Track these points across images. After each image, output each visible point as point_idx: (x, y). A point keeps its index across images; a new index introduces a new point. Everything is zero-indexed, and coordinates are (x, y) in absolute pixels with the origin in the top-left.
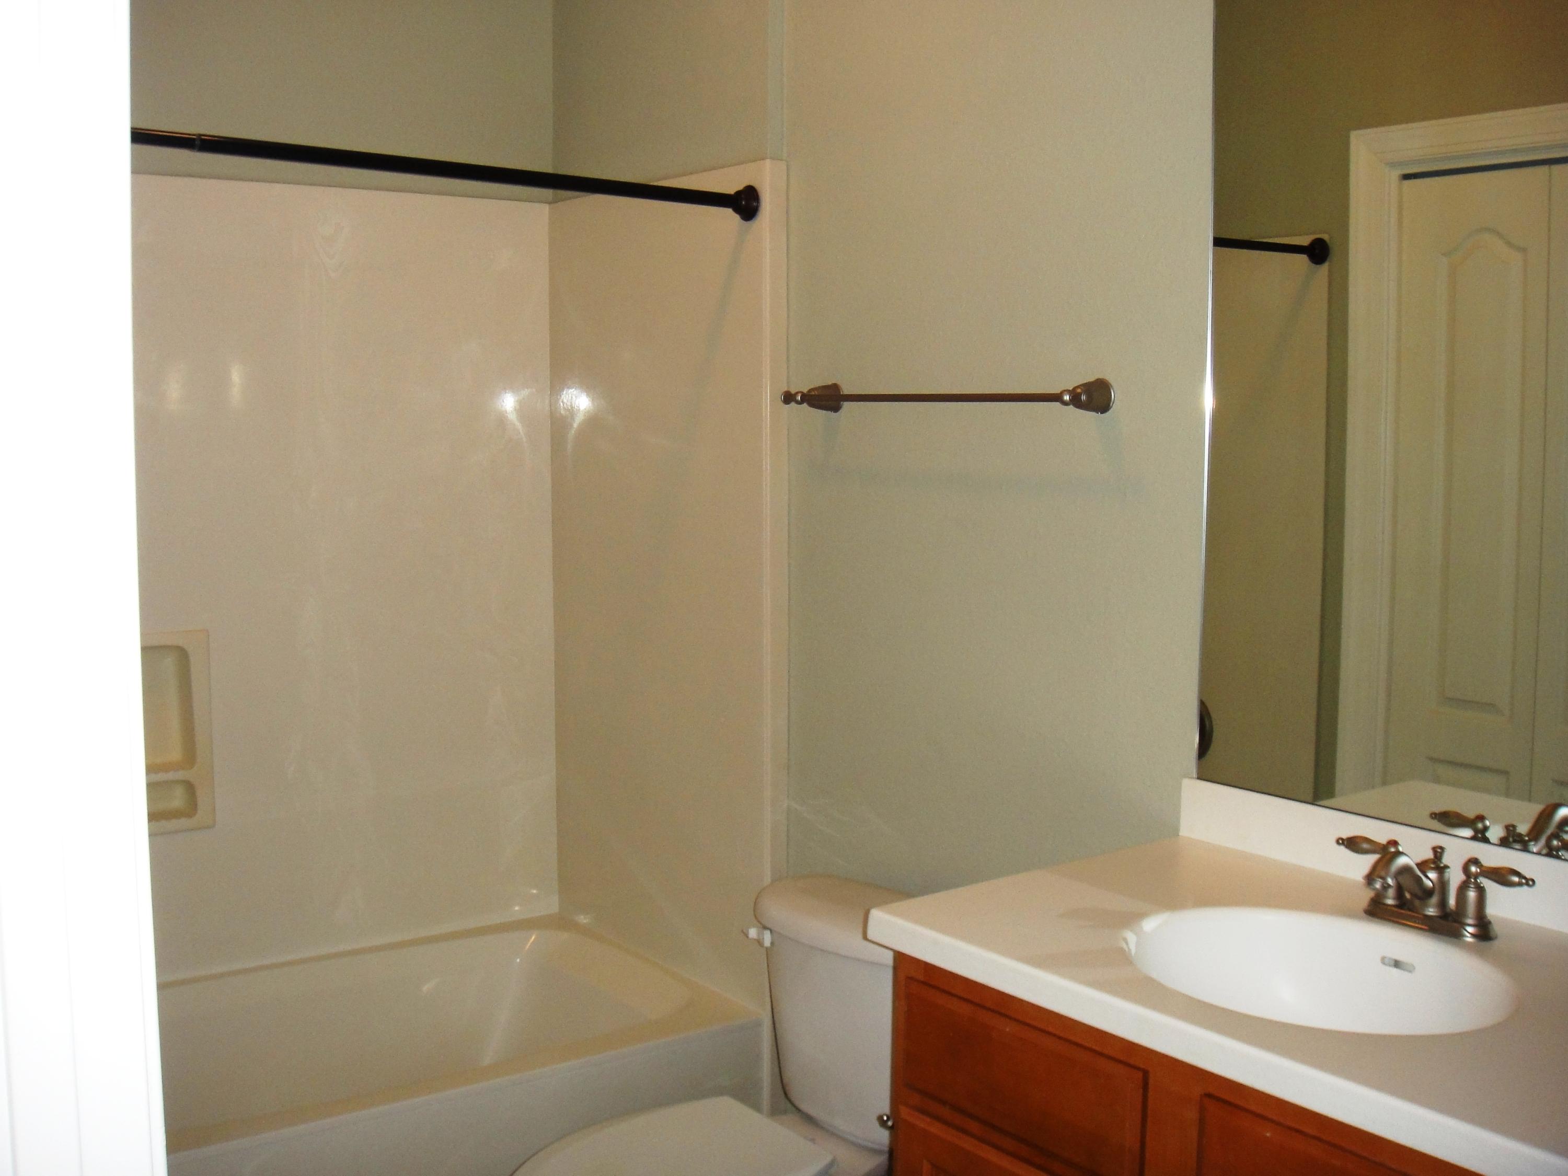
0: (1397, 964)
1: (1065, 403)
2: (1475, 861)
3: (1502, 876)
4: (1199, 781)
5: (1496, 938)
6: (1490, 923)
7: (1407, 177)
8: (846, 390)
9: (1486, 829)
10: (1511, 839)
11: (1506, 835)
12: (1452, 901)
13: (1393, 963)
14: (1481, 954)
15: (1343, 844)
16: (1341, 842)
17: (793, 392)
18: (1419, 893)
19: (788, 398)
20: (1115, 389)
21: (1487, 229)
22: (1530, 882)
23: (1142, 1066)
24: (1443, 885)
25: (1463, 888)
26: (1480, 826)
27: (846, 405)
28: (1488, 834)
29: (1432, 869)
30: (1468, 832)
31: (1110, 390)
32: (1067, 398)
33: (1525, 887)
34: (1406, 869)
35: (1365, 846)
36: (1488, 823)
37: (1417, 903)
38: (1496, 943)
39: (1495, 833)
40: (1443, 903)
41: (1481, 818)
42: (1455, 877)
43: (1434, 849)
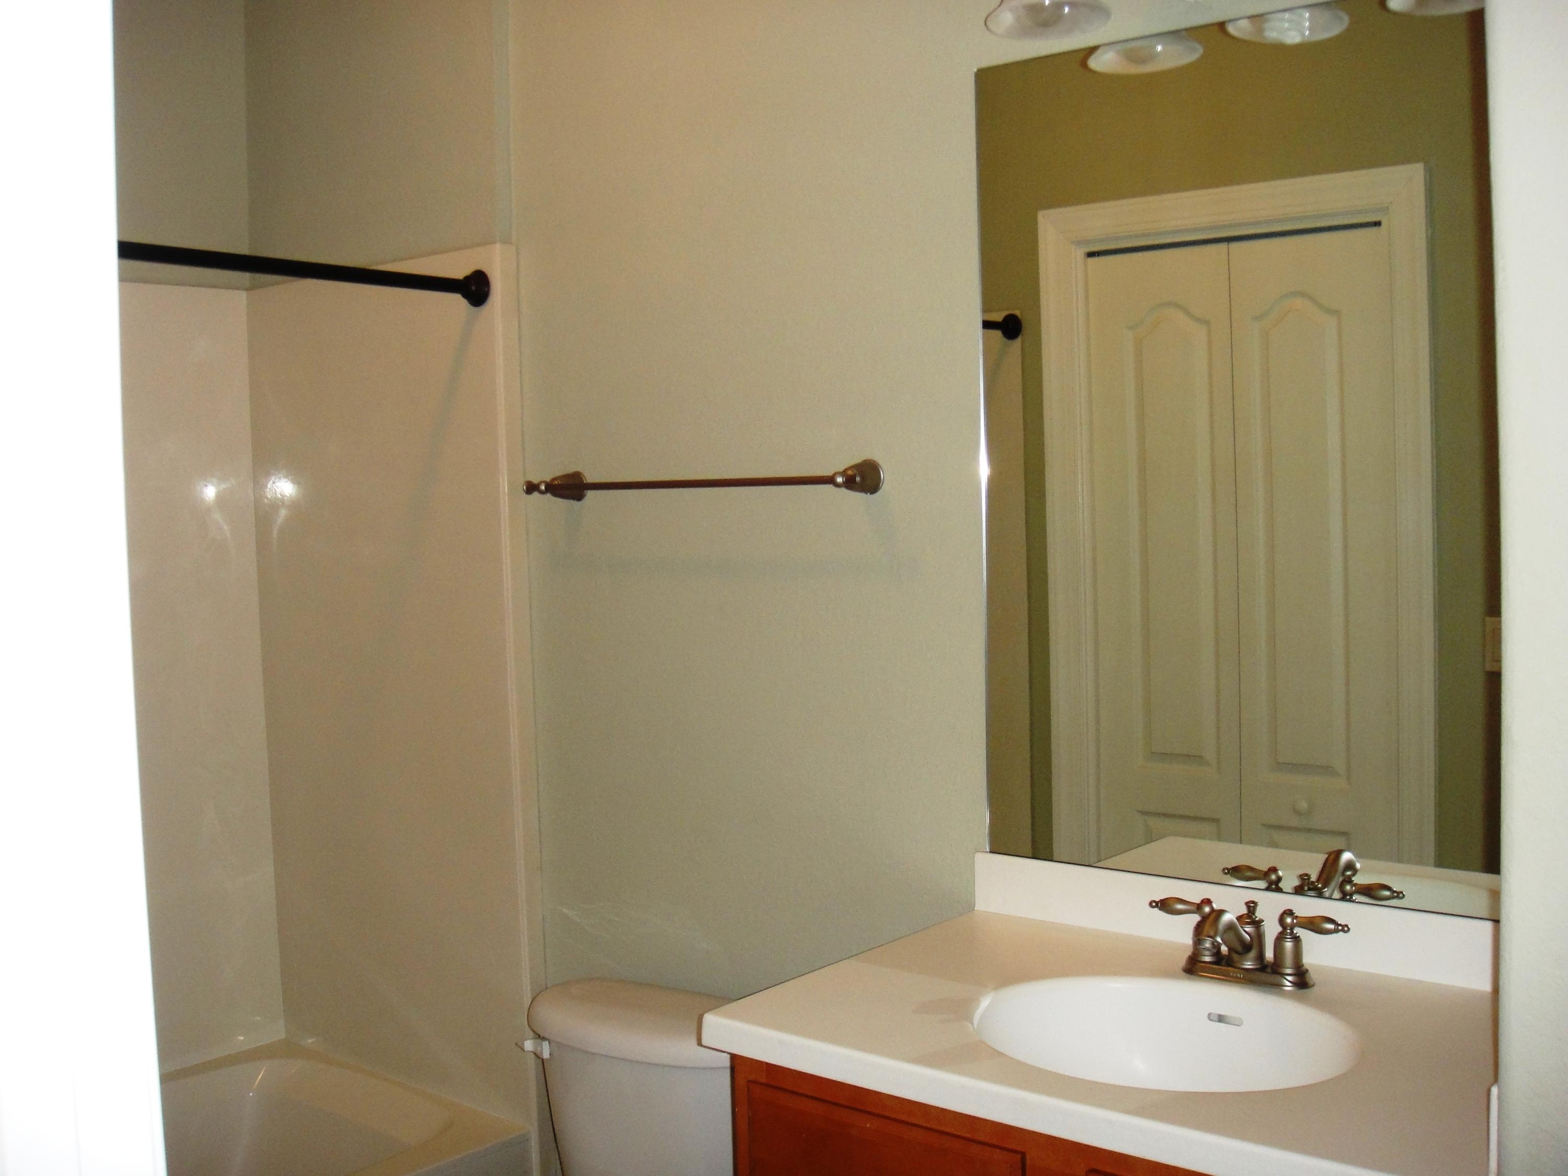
0: (1221, 1019)
1: (837, 485)
2: (1290, 913)
3: (1315, 925)
4: (991, 855)
5: (1313, 985)
6: (1307, 971)
7: (1091, 255)
8: (590, 478)
9: (1279, 879)
10: (1306, 888)
11: (1301, 883)
12: (1269, 954)
13: (1216, 1018)
14: (1301, 1000)
15: (1157, 906)
16: (1156, 904)
17: (536, 481)
18: (1239, 948)
19: (531, 488)
20: (884, 469)
21: (1169, 304)
22: (1345, 929)
23: (1019, 1148)
24: (1259, 937)
25: (1280, 939)
26: (1273, 877)
27: (590, 494)
28: (1281, 885)
29: (1248, 923)
30: (1262, 884)
31: (879, 470)
32: (840, 480)
33: (1341, 933)
34: (1230, 927)
35: (1180, 907)
36: (1280, 873)
37: (1235, 957)
38: (1315, 990)
39: (1290, 881)
40: (1261, 956)
41: (1274, 870)
42: (1271, 930)
43: (1247, 904)
